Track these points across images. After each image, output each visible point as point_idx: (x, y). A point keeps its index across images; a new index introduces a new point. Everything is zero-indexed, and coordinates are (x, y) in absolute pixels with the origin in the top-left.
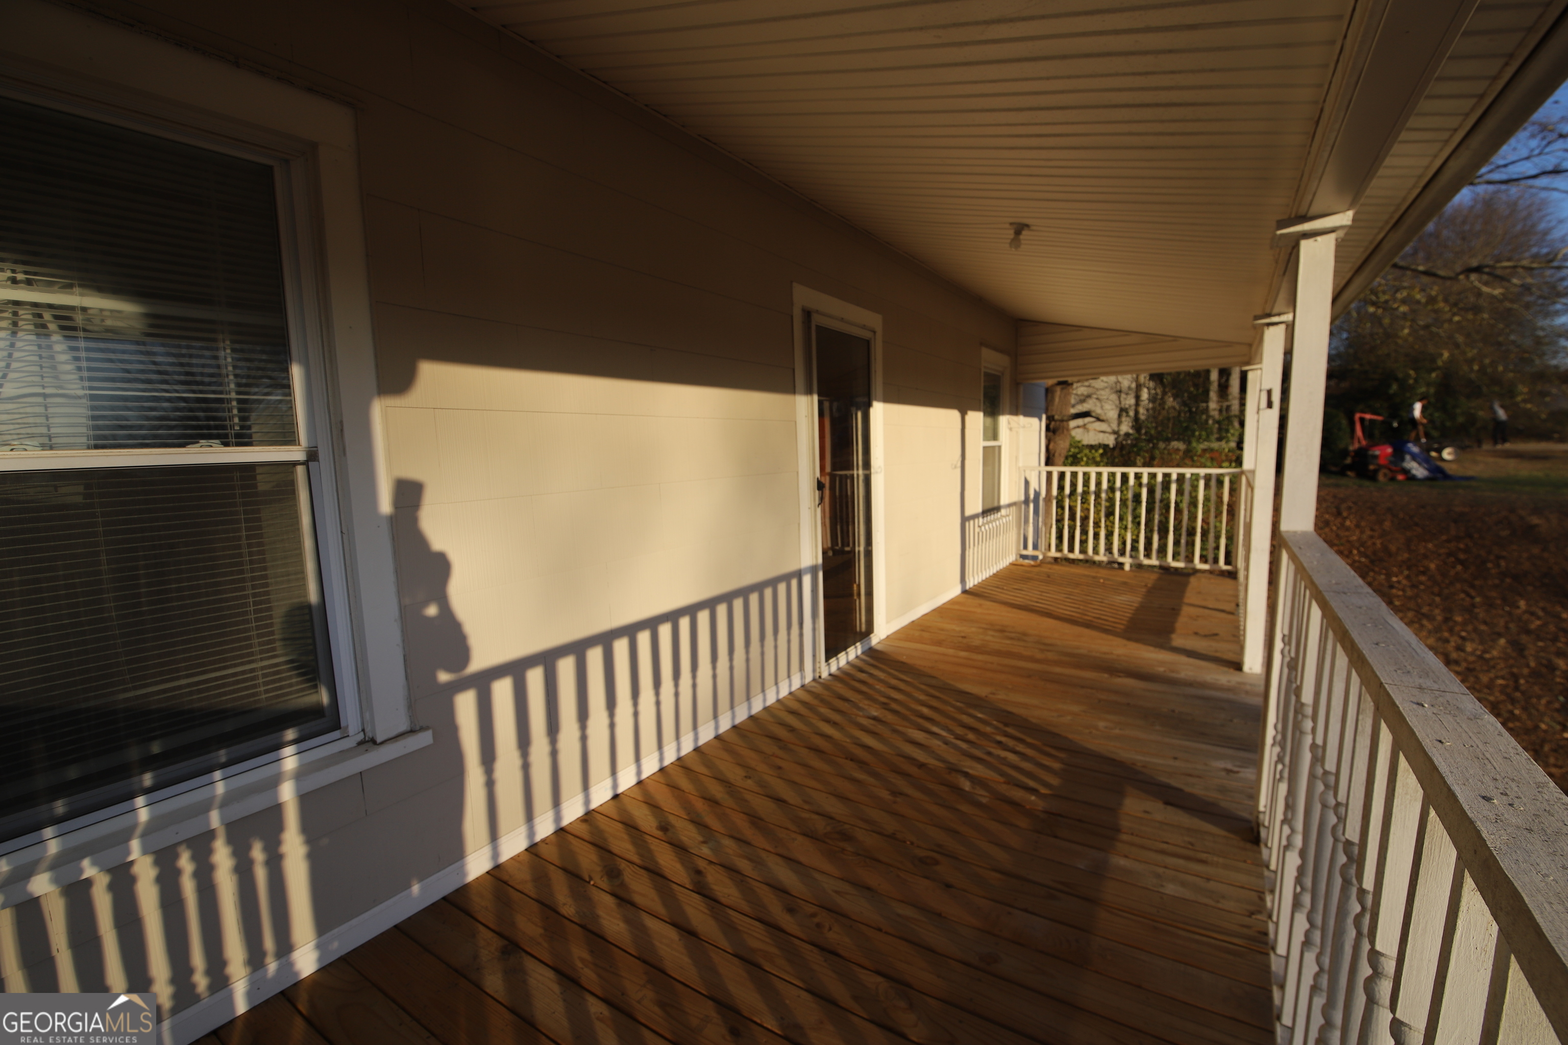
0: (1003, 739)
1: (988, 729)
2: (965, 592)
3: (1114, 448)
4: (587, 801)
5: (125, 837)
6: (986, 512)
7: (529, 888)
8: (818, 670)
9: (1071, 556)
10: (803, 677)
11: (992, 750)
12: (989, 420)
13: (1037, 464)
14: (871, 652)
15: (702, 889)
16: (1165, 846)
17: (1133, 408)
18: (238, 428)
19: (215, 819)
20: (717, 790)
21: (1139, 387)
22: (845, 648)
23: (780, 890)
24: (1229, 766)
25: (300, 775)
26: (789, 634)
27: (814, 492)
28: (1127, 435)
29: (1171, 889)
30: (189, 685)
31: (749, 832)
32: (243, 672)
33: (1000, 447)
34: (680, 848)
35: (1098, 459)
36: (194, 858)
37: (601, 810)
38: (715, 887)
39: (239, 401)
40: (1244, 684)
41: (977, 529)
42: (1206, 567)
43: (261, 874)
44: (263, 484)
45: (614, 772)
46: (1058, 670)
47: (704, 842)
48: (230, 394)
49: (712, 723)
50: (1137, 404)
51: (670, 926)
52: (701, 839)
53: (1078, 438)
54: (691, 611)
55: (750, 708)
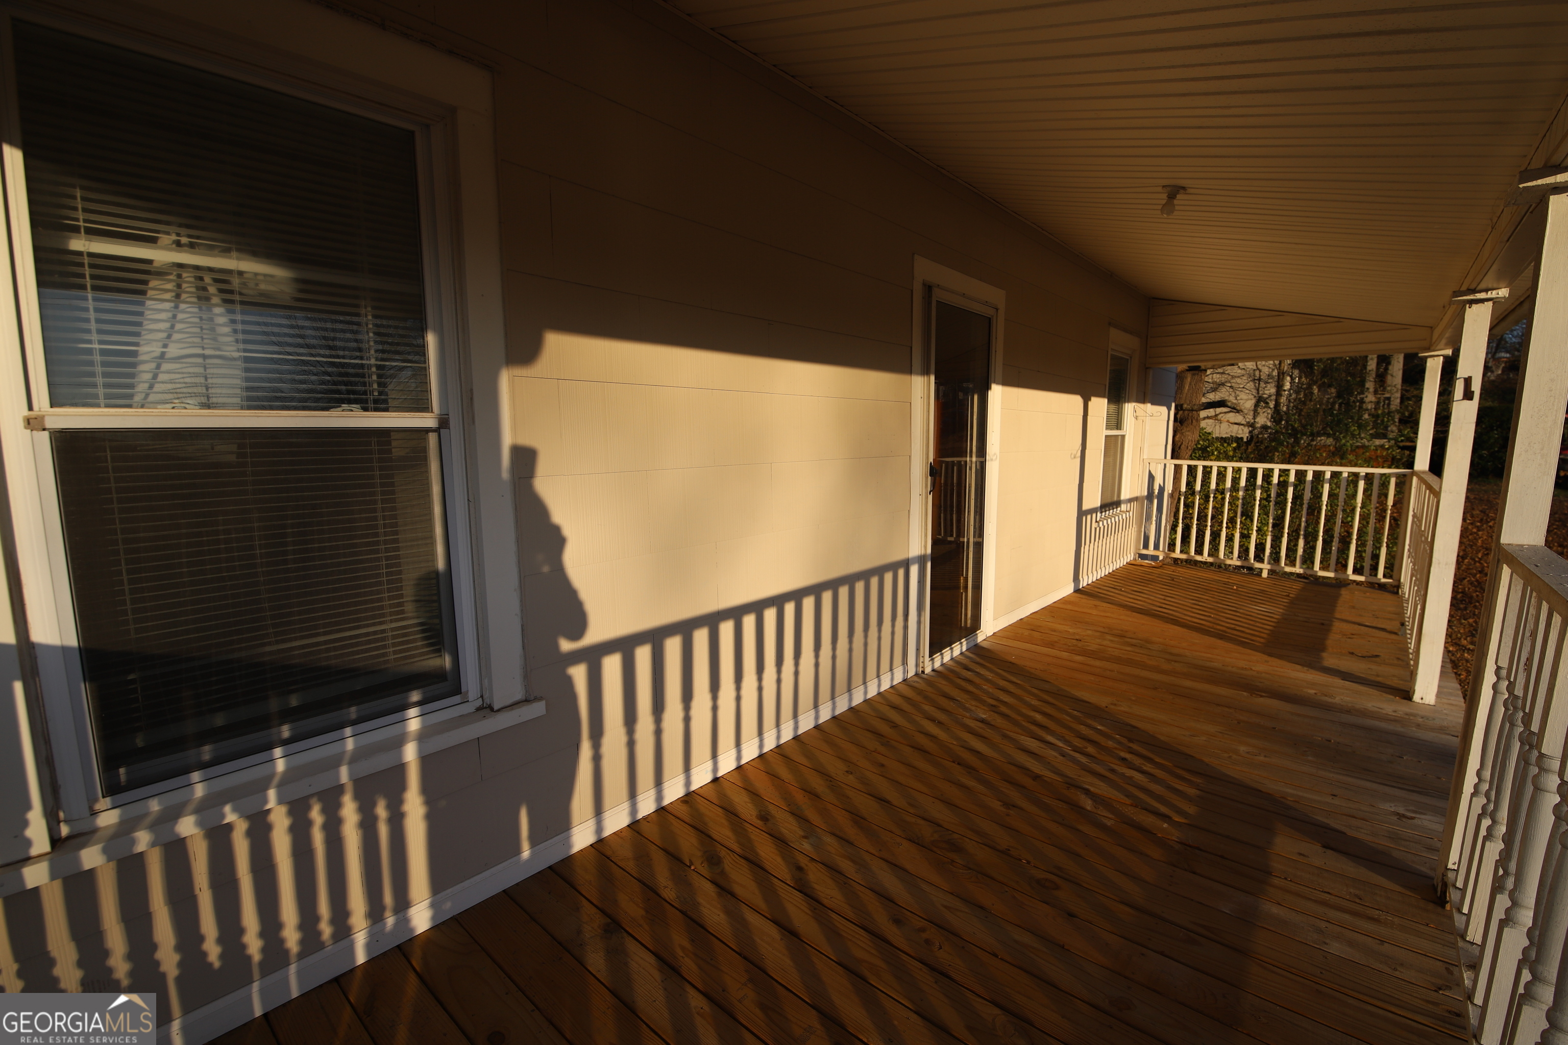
0: (1128, 756)
1: (1110, 744)
2: (1077, 591)
3: (1249, 442)
4: (688, 783)
5: (261, 786)
6: (1106, 506)
7: (631, 866)
8: (921, 665)
9: (1199, 558)
10: (905, 671)
11: (1115, 767)
12: (1113, 407)
13: (1163, 458)
14: (976, 649)
15: (803, 888)
16: (1327, 897)
17: (1274, 397)
18: (377, 394)
19: (344, 774)
20: (817, 783)
21: (1281, 375)
22: (950, 644)
23: (886, 898)
24: (1401, 810)
25: (422, 737)
26: (893, 626)
27: (927, 478)
28: (1265, 427)
29: (1335, 948)
30: (326, 642)
31: (851, 832)
32: (375, 633)
33: (1123, 437)
34: (780, 841)
35: (1231, 453)
36: (324, 811)
37: (701, 792)
38: (816, 886)
39: (379, 367)
40: (1415, 715)
41: (1094, 525)
42: (1361, 578)
43: (383, 831)
44: (398, 450)
45: (714, 755)
46: (1188, 683)
47: (805, 837)
48: (370, 360)
49: (813, 712)
50: (1279, 394)
51: (772, 923)
52: (802, 833)
53: (1208, 430)
54: (797, 596)
55: (850, 700)
